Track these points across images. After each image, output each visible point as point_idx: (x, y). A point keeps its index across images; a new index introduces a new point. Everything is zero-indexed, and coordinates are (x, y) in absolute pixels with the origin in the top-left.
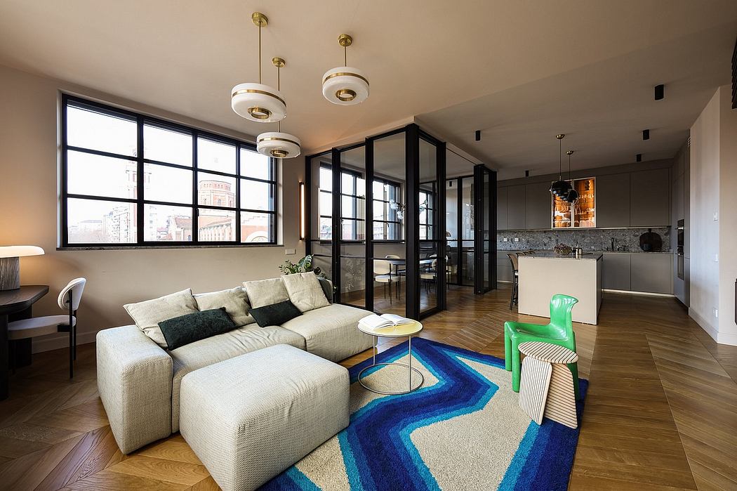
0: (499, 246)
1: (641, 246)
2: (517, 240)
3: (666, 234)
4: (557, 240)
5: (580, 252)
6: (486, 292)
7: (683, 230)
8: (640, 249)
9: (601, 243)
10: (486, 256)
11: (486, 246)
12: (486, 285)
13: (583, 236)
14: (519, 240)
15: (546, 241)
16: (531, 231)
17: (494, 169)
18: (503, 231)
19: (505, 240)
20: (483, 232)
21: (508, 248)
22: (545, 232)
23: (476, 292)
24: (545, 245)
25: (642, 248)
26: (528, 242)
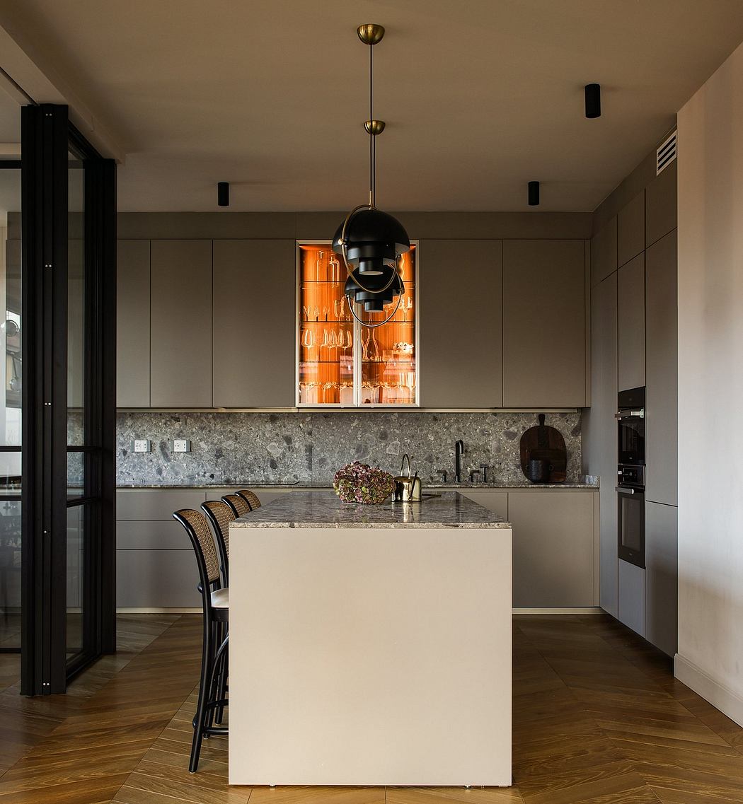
0: (125, 473)
1: (525, 466)
2: (180, 445)
3: (576, 432)
4: (310, 449)
5: (416, 494)
6: (73, 674)
7: (643, 420)
8: (521, 477)
9: (430, 459)
10: (75, 515)
11: (75, 469)
12: (75, 640)
13: (384, 436)
14: (190, 447)
15: (276, 450)
16: (229, 417)
17: (105, 144)
18: (135, 413)
19: (141, 446)
20: (60, 413)
21: (152, 479)
22: (273, 418)
23: (30, 687)
24: (274, 465)
25: (527, 472)
26: (219, 454)
